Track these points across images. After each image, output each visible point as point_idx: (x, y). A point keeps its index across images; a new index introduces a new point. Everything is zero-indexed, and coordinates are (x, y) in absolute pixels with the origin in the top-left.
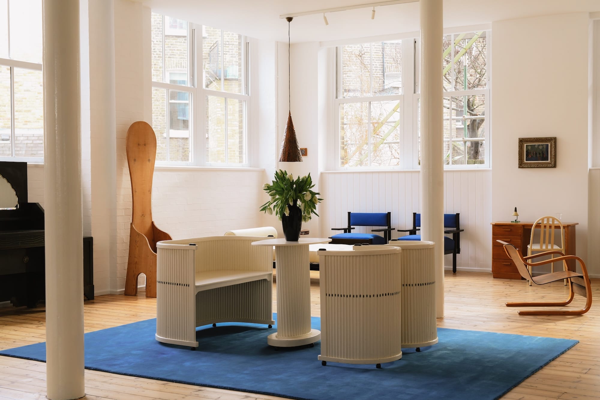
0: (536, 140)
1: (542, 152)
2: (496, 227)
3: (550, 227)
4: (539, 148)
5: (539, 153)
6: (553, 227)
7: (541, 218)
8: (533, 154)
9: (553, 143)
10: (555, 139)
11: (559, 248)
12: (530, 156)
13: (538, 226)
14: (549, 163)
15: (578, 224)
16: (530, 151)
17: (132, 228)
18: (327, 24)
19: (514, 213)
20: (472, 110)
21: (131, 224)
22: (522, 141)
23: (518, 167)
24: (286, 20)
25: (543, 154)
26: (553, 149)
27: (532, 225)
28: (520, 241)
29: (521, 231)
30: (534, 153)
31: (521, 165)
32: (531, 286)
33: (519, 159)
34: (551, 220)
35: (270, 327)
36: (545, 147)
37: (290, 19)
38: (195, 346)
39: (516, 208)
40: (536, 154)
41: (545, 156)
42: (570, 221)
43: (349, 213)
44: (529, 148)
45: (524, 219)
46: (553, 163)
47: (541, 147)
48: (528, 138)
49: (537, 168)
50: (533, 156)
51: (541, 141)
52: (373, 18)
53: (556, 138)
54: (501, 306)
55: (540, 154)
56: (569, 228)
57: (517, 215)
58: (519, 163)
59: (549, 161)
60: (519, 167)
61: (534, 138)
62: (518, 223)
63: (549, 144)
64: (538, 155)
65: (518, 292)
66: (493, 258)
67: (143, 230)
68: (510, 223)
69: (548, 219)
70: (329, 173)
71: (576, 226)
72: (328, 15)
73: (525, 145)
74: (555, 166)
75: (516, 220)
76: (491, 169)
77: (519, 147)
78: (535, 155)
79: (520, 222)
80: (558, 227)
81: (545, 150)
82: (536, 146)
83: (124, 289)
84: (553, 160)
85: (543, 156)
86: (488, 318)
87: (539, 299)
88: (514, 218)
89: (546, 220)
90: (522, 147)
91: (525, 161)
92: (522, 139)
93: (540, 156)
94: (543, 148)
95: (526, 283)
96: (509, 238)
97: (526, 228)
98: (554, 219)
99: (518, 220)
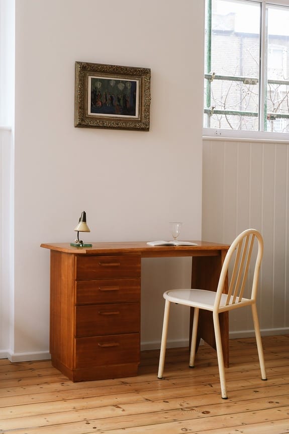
0: (114, 70)
1: (124, 97)
4: (117, 87)
5: (118, 98)
8: (106, 100)
9: (144, 80)
10: (148, 72)
12: (101, 103)
14: (136, 121)
16: (99, 92)
19: (82, 224)
22: (83, 69)
25: (125, 101)
30: (109, 97)
31: (83, 122)
36: (129, 86)
39: (84, 214)
40: (112, 99)
44: (99, 85)
46: (143, 121)
47: (121, 87)
48: (99, 65)
50: (105, 104)
55: (119, 100)
58: (77, 116)
59: (137, 116)
63: (137, 82)
64: (116, 103)
73: (90, 78)
74: (146, 128)
78: (109, 101)
81: (129, 92)
82: (112, 84)
84: (144, 114)
85: (126, 105)
90: (83, 81)
91: (89, 113)
93: (119, 104)
94: (126, 88)
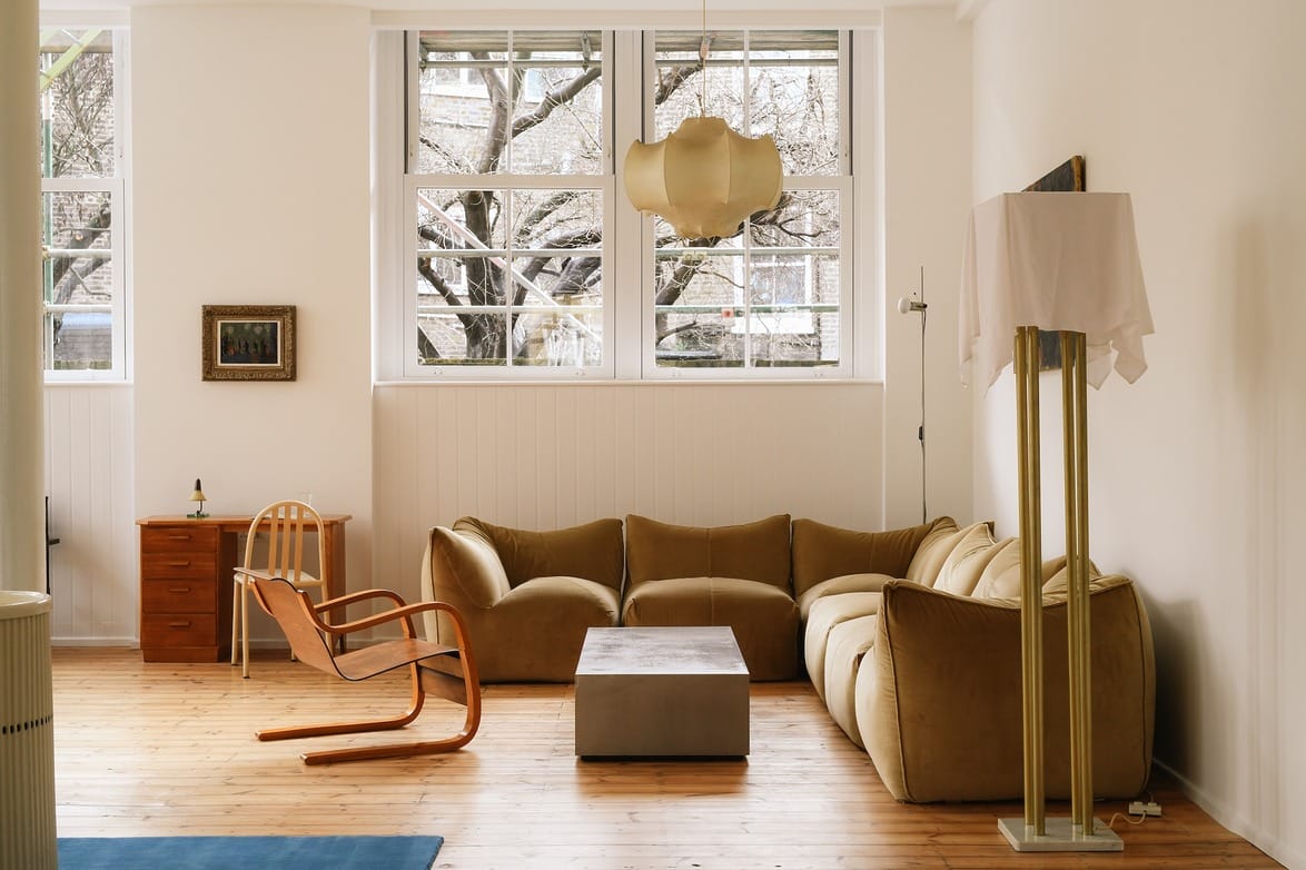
0: (246, 311)
1: (262, 342)
2: (151, 531)
3: (293, 527)
4: (253, 332)
6: (299, 529)
7: (272, 505)
8: (239, 347)
9: (288, 319)
10: (293, 309)
11: (314, 580)
12: (233, 352)
13: (264, 526)
14: (278, 370)
15: (349, 518)
16: (231, 338)
19: (194, 493)
22: (211, 313)
23: (201, 378)
25: (264, 347)
26: (289, 336)
27: (246, 525)
28: (213, 564)
29: (215, 540)
30: (243, 343)
31: (210, 373)
32: (247, 677)
33: (205, 359)
34: (294, 509)
36: (268, 329)
39: (198, 481)
40: (247, 345)
41: (268, 352)
42: (335, 512)
44: (230, 330)
45: (219, 507)
46: (288, 369)
47: (258, 330)
49: (249, 380)
50: (239, 352)
51: (259, 315)
53: (295, 307)
54: (193, 746)
55: (256, 346)
56: (334, 526)
57: (201, 499)
58: (204, 368)
59: (279, 364)
60: (205, 379)
61: (243, 307)
62: (206, 519)
63: (279, 323)
64: (252, 350)
65: (221, 698)
66: (143, 611)
68: (185, 519)
69: (288, 507)
71: (346, 523)
73: (219, 323)
74: (292, 377)
75: (198, 512)
76: (131, 381)
77: (204, 327)
78: (243, 348)
79: (208, 515)
80: (311, 527)
81: (268, 335)
82: (247, 328)
84: (288, 361)
85: (265, 353)
86: (173, 788)
87: (283, 714)
88: (194, 508)
89: (282, 509)
90: (211, 327)
91: (220, 364)
92: (212, 307)
93: (255, 350)
94: (264, 331)
95: (230, 670)
96: (184, 559)
97: (226, 531)
98: (301, 508)
99: (204, 512)
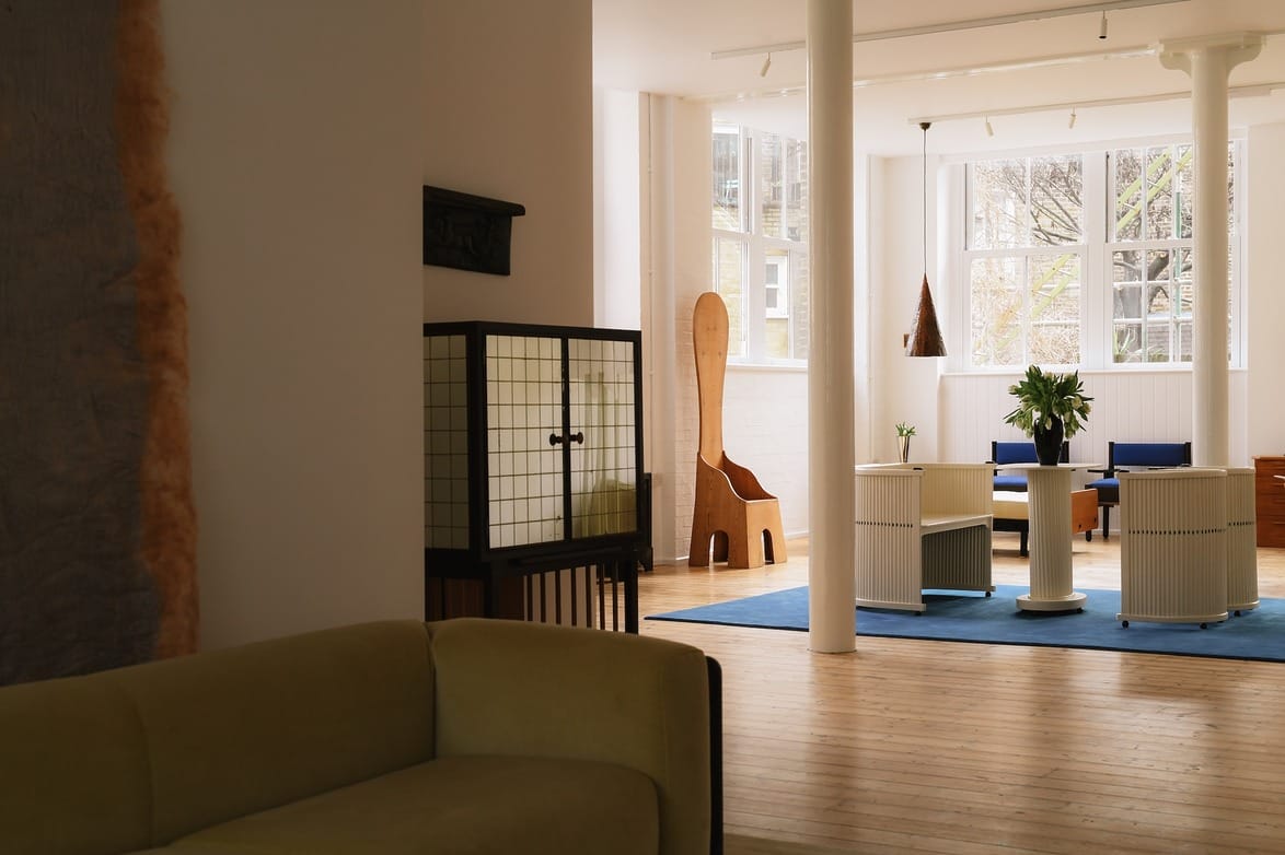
17: (700, 460)
18: (991, 134)
20: (1133, 263)
21: (699, 454)
24: (919, 127)
35: (988, 595)
37: (926, 126)
38: (921, 610)
43: (994, 444)
52: (1071, 126)
67: (712, 462)
70: (955, 376)
72: (992, 120)
83: (688, 557)
